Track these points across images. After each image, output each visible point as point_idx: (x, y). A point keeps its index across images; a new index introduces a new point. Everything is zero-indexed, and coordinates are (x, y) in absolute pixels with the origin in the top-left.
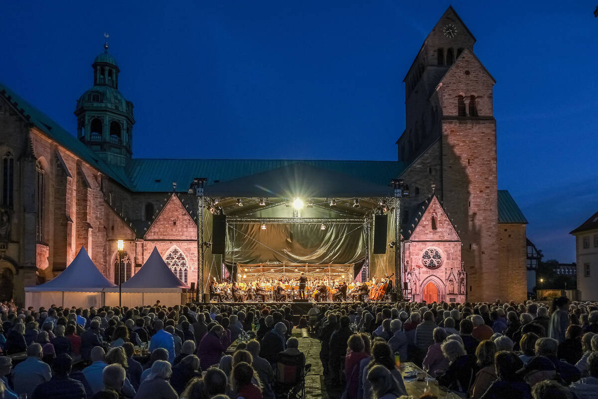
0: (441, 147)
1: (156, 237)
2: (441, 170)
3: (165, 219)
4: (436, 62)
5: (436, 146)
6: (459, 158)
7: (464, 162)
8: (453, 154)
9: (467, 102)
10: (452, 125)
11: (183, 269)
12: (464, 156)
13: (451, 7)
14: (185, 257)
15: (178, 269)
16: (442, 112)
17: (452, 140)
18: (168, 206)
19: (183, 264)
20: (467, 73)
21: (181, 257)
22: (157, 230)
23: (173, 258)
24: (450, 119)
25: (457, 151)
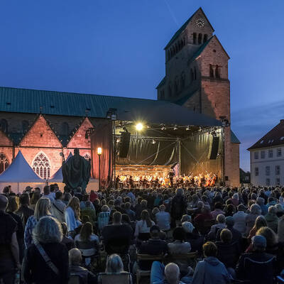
0: (200, 95)
1: (28, 145)
2: (201, 109)
3: (34, 133)
4: (192, 41)
5: (197, 94)
6: (210, 102)
7: (213, 105)
8: (207, 99)
9: (214, 69)
10: (207, 82)
11: (47, 168)
12: (213, 101)
13: (200, 9)
14: (48, 159)
15: (43, 168)
16: (200, 73)
17: (207, 91)
18: (37, 124)
19: (47, 165)
20: (215, 51)
21: (45, 159)
22: (28, 140)
23: (39, 160)
24: (205, 78)
25: (209, 98)
